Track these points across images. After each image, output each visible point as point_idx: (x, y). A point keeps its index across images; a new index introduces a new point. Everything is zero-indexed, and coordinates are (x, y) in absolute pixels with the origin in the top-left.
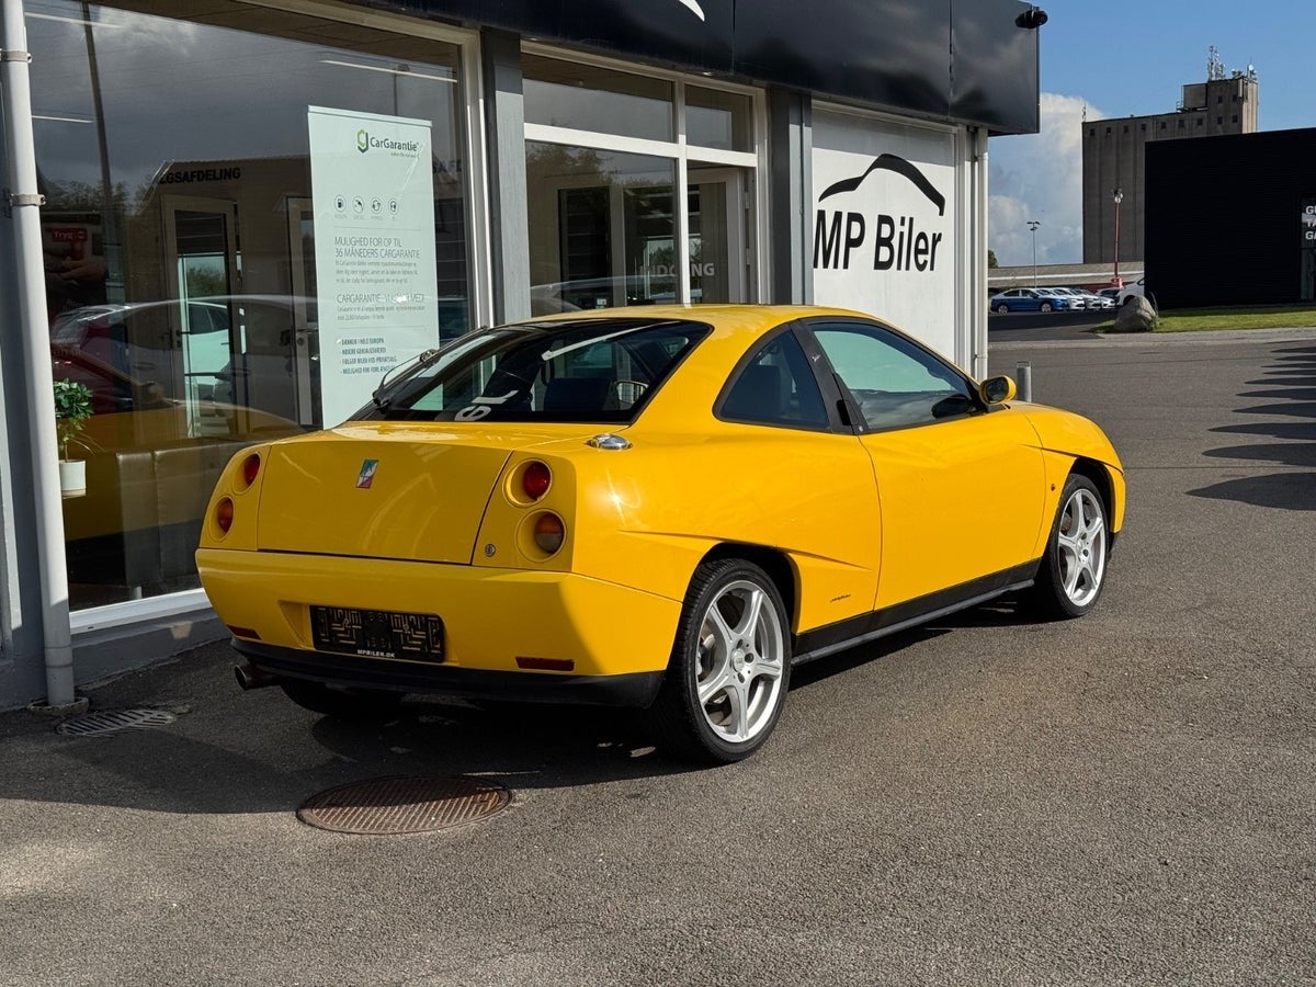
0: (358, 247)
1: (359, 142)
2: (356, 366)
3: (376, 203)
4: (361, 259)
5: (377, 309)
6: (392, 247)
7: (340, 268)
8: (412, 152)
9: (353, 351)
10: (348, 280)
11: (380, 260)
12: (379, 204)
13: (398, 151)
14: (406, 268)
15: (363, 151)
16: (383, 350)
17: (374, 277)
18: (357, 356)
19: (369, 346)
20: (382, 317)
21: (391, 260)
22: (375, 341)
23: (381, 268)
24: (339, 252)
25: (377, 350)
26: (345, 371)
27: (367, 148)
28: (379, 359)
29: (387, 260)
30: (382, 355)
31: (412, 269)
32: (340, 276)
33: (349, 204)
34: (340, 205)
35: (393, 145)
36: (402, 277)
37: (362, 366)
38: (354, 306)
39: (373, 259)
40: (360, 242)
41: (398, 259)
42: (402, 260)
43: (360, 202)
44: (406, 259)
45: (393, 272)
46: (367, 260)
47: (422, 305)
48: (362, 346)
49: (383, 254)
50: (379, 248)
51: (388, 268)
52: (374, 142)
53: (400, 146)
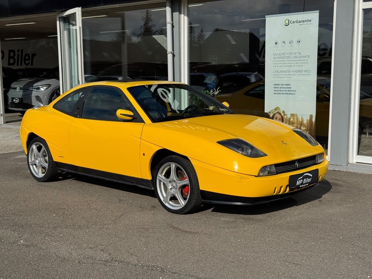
0: (282, 56)
1: (285, 23)
2: (279, 92)
3: (291, 42)
4: (283, 60)
5: (289, 75)
6: (297, 55)
7: (275, 62)
8: (309, 23)
9: (278, 88)
10: (277, 66)
11: (291, 59)
12: (290, 43)
13: (302, 23)
14: (303, 62)
15: (287, 26)
16: (291, 88)
17: (288, 65)
18: (279, 89)
19: (285, 86)
20: (291, 77)
21: (296, 59)
22: (287, 85)
23: (292, 62)
24: (275, 58)
25: (288, 88)
26: (274, 93)
27: (289, 24)
28: (289, 91)
29: (294, 59)
30: (290, 89)
31: (306, 61)
32: (274, 65)
33: (280, 43)
34: (276, 44)
35: (300, 22)
36: (301, 64)
37: (281, 92)
38: (279, 74)
39: (288, 59)
40: (283, 54)
41: (300, 59)
42: (301, 59)
43: (284, 42)
44: (303, 59)
45: (296, 63)
46: (286, 60)
47: (309, 73)
48: (282, 86)
49: (293, 57)
50: (291, 56)
51: (295, 62)
52: (292, 22)
53: (303, 21)
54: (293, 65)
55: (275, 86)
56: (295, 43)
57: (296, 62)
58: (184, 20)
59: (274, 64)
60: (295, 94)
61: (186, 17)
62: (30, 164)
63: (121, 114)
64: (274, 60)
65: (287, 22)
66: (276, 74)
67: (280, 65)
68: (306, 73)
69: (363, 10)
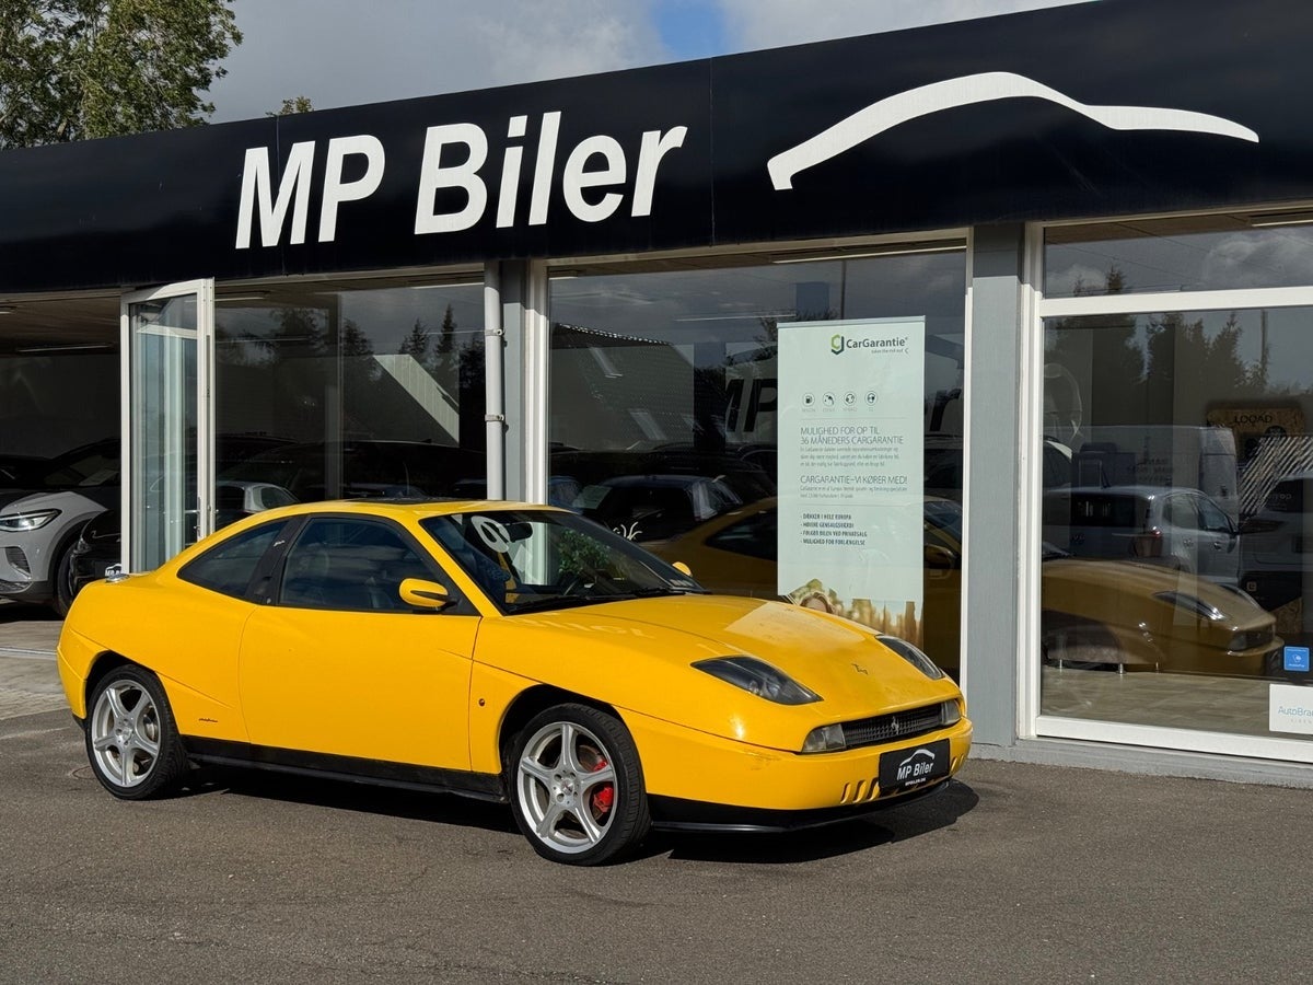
0: (826, 435)
1: (833, 345)
2: (818, 537)
3: (850, 397)
4: (828, 446)
5: (846, 489)
6: (868, 433)
7: (806, 454)
8: (900, 347)
9: (816, 525)
10: (813, 464)
11: (851, 446)
12: (847, 400)
13: (879, 348)
14: (884, 453)
15: (837, 353)
16: (851, 526)
17: (844, 461)
18: (819, 529)
19: (835, 521)
20: (851, 496)
21: (865, 445)
22: (841, 517)
23: (852, 453)
24: (805, 441)
25: (844, 525)
26: (805, 541)
27: (842, 350)
28: (846, 533)
29: (859, 445)
30: (851, 530)
31: (892, 453)
32: (805, 460)
33: (818, 398)
34: (808, 401)
35: (873, 344)
36: (878, 461)
37: (825, 538)
38: (818, 485)
39: (844, 446)
40: (829, 431)
41: (875, 445)
42: (879, 445)
43: (830, 398)
44: (884, 445)
45: (867, 457)
46: (836, 446)
47: (903, 486)
48: (826, 521)
49: (855, 441)
50: (851, 436)
51: (861, 453)
52: (851, 344)
53: (883, 344)
54: (857, 461)
55: (807, 520)
56: (861, 403)
57: (865, 453)
58: (537, 326)
59: (802, 457)
60: (863, 543)
61: (543, 319)
62: (94, 746)
63: (413, 592)
64: (804, 446)
65: (838, 342)
66: (809, 485)
67: (819, 461)
68: (894, 485)
69: (1044, 319)
